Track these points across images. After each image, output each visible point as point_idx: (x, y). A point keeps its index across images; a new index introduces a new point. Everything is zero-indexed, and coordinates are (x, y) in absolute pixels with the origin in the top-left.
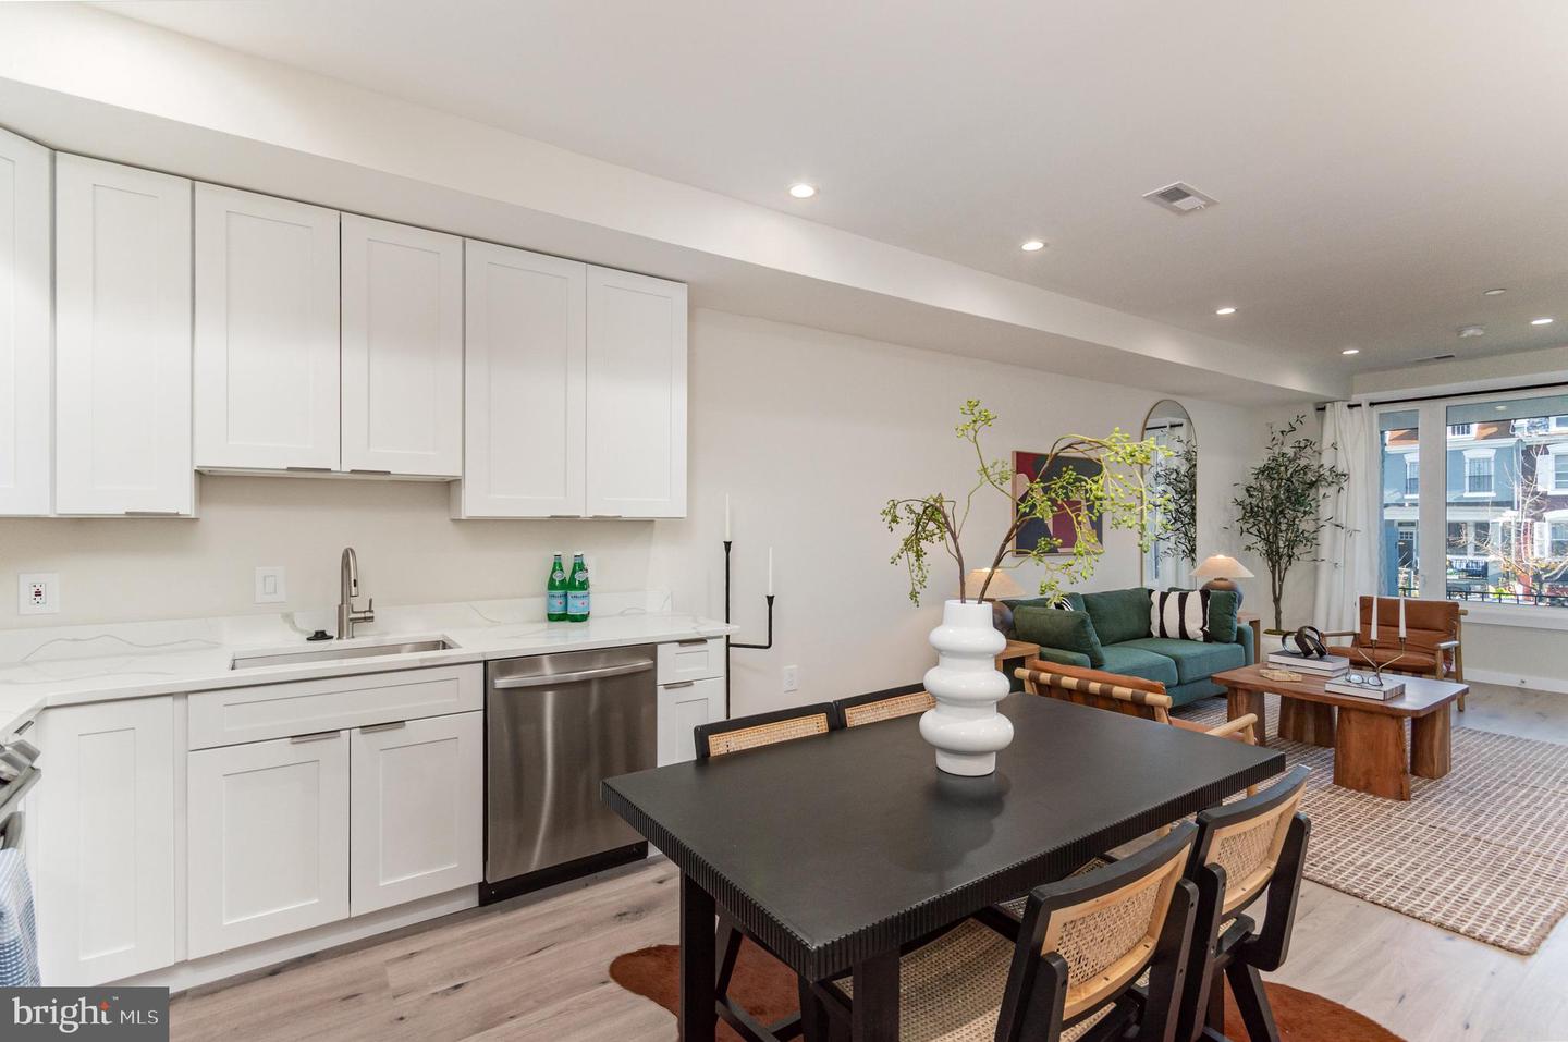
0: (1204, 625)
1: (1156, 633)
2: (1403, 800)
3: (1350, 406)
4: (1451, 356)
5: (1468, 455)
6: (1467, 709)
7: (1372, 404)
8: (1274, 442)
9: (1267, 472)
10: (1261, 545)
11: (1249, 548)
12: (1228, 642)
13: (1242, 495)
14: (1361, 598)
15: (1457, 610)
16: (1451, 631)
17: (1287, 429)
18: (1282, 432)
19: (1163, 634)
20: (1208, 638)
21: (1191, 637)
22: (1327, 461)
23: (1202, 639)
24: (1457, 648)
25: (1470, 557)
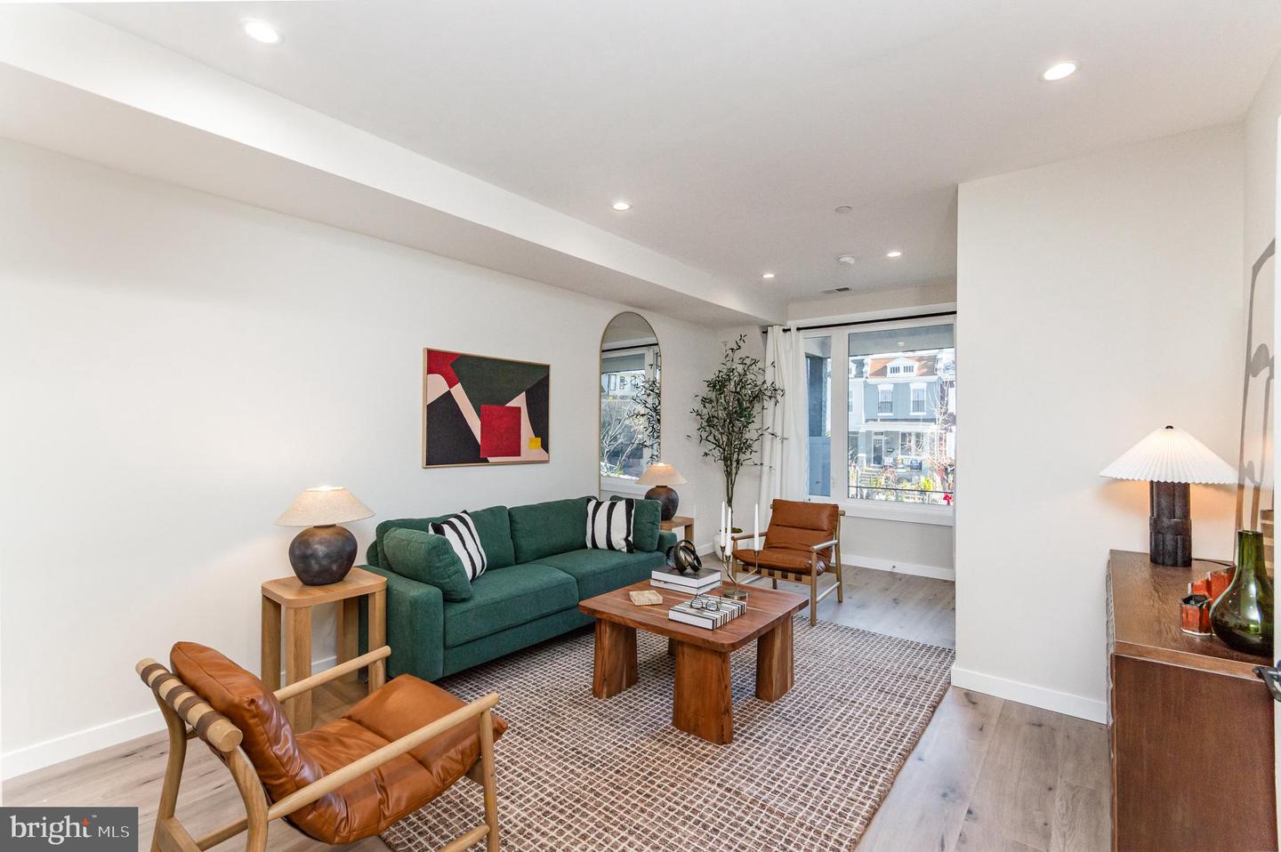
0: (628, 535)
1: (589, 544)
2: (724, 743)
3: (785, 331)
4: (847, 289)
5: (913, 387)
6: (845, 600)
7: (799, 329)
8: (728, 359)
9: (718, 385)
10: (717, 453)
11: (706, 454)
12: (650, 552)
13: (698, 406)
14: (774, 500)
15: (837, 511)
16: (832, 531)
17: (735, 347)
18: (732, 349)
19: (595, 545)
20: (631, 548)
21: (617, 548)
22: (769, 378)
23: (625, 550)
24: (837, 545)
25: (913, 457)
